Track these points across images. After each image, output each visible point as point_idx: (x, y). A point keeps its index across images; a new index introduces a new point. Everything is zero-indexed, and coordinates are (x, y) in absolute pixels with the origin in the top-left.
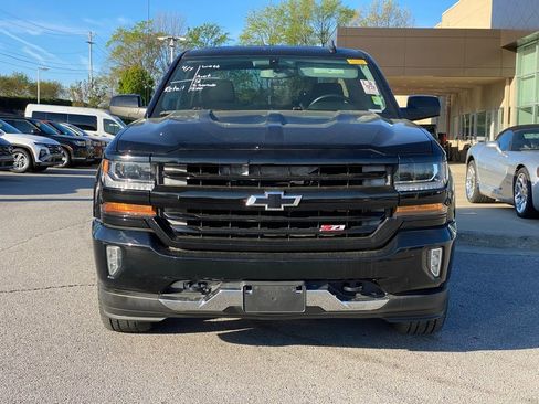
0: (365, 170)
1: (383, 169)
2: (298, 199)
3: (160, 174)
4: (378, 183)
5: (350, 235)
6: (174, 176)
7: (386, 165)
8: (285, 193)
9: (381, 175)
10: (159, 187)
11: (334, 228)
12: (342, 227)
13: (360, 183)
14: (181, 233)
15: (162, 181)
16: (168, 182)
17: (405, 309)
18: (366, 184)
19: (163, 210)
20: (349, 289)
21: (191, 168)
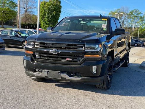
0: (78, 45)
1: (82, 46)
2: (60, 51)
3: (34, 44)
4: (81, 49)
5: (73, 61)
6: (37, 45)
7: (83, 45)
8: (57, 50)
9: (82, 47)
10: (34, 47)
11: (69, 59)
12: (71, 59)
13: (77, 49)
14: (38, 58)
15: (35, 46)
16: (36, 46)
17: (86, 81)
18: (78, 49)
19: (35, 53)
20: (72, 74)
21: (41, 43)
